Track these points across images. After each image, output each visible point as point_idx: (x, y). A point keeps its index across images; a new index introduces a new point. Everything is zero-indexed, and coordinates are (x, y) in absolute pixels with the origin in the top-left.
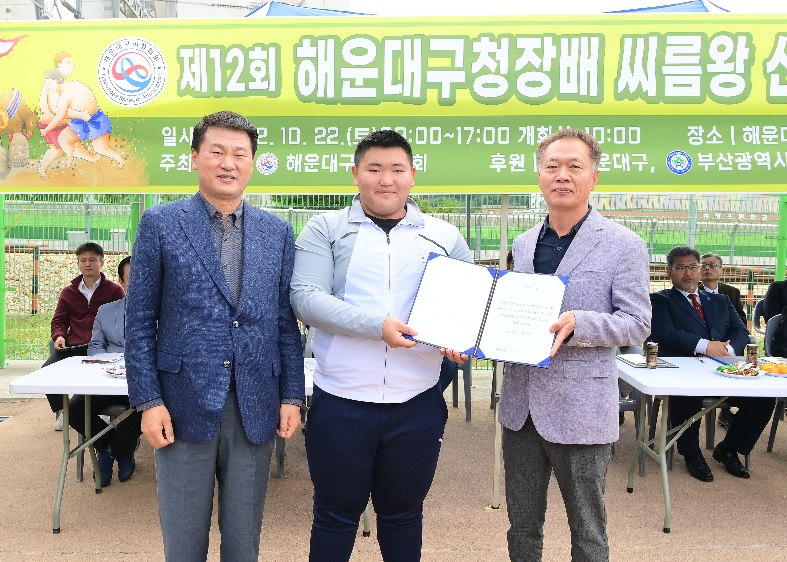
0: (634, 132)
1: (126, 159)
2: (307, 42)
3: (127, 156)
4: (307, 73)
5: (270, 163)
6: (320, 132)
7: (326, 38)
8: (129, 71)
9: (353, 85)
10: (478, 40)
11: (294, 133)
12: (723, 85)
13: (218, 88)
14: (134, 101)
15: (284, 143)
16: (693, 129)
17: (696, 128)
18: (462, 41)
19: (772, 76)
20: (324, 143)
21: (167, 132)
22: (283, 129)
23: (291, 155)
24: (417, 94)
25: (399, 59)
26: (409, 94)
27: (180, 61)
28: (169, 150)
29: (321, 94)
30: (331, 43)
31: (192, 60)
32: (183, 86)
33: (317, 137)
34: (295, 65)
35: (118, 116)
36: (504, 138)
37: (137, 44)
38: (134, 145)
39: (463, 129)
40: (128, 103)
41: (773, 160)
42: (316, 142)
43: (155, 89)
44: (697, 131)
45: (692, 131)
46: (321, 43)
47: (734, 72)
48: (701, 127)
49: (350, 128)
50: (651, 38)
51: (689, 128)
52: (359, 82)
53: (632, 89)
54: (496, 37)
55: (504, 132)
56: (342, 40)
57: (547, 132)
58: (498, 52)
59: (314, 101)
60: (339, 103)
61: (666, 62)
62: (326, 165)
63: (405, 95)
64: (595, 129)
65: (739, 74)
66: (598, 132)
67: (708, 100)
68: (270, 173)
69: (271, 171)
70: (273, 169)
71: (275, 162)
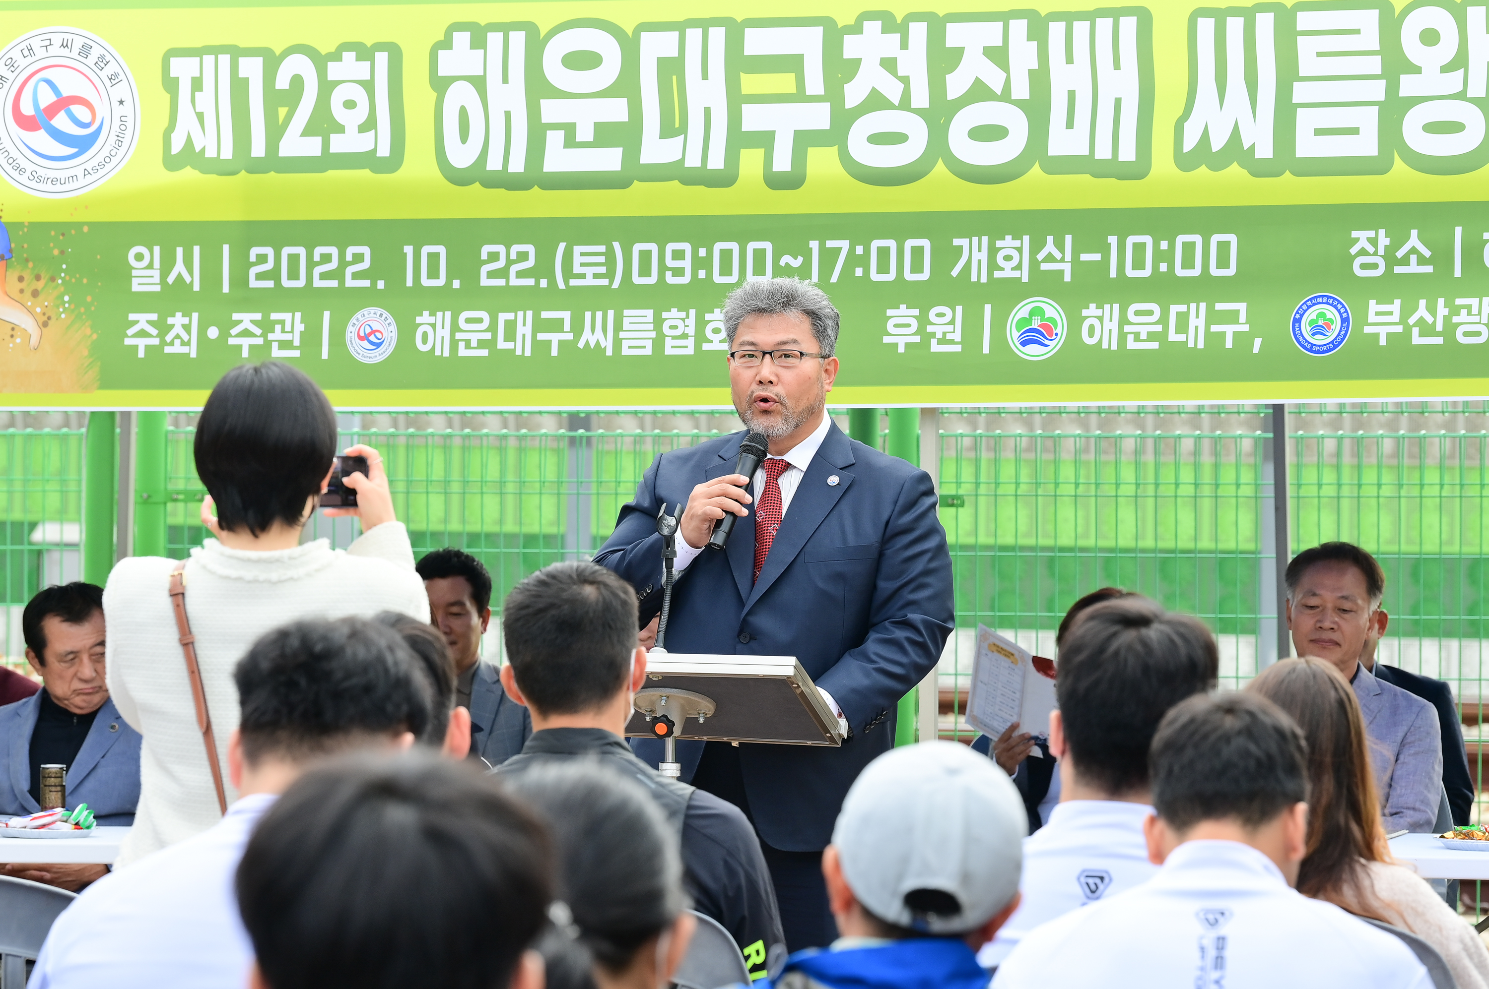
0: (1224, 247)
1: (45, 324)
2: (462, 39)
3: (49, 318)
4: (463, 114)
5: (378, 334)
6: (494, 257)
7: (505, 28)
8: (52, 111)
9: (570, 142)
10: (856, 29)
11: (433, 258)
12: (1432, 128)
13: (258, 149)
14: (63, 182)
15: (409, 283)
16: (1362, 236)
17: (1372, 234)
18: (818, 32)
20: (501, 282)
21: (139, 257)
22: (408, 250)
23: (426, 313)
24: (716, 162)
25: (674, 78)
26: (698, 164)
27: (171, 85)
28: (144, 302)
29: (494, 164)
30: (518, 39)
31: (197, 84)
32: (177, 146)
33: (485, 269)
34: (434, 95)
35: (26, 219)
36: (917, 267)
37: (69, 45)
38: (62, 289)
39: (822, 248)
40: (49, 187)
42: (485, 282)
43: (113, 153)
44: (1374, 242)
45: (1363, 243)
46: (494, 40)
47: (1461, 96)
48: (1382, 232)
49: (562, 246)
50: (1259, 17)
51: (1355, 234)
52: (585, 133)
53: (1217, 143)
54: (899, 21)
55: (917, 252)
56: (543, 33)
57: (1020, 250)
58: (903, 58)
59: (478, 182)
60: (536, 186)
61: (1302, 73)
62: (506, 340)
63: (688, 164)
64: (1131, 240)
65: (1474, 101)
66: (1139, 248)
67: (1399, 165)
68: (378, 358)
69: (380, 355)
70: (385, 348)
71: (389, 332)
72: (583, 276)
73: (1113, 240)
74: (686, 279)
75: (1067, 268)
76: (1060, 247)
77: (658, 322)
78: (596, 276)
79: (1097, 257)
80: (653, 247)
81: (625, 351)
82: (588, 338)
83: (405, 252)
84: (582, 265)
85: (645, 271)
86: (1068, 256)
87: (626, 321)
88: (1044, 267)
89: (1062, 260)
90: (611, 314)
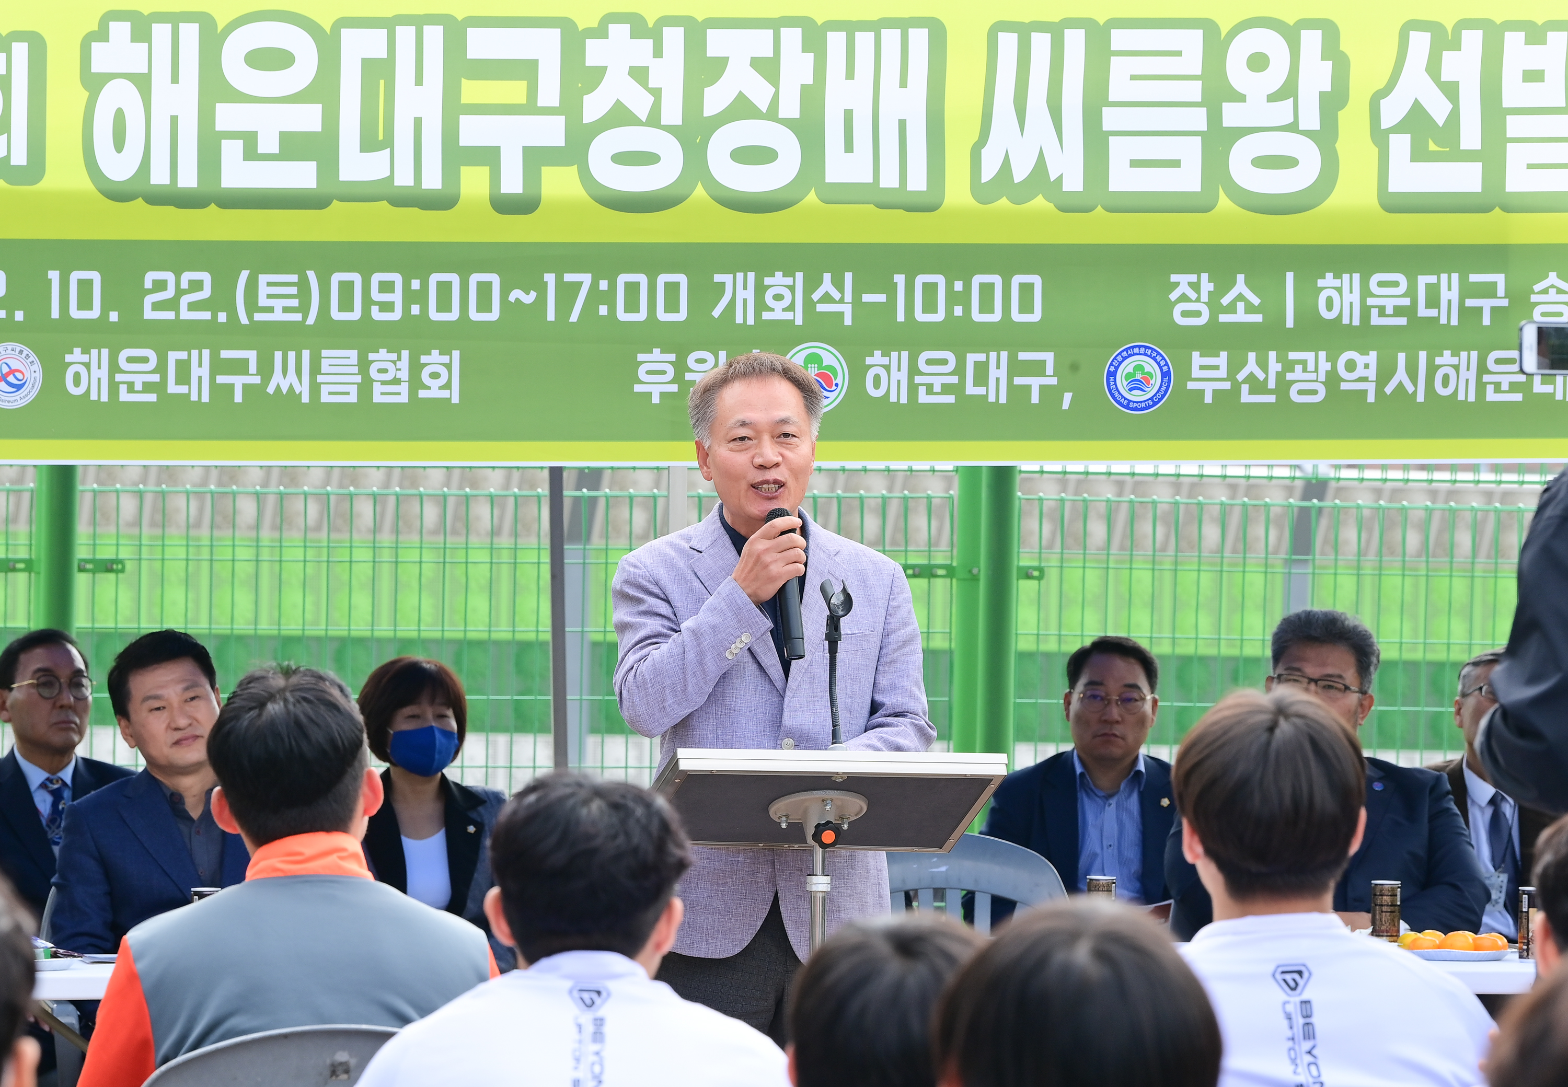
0: (1026, 289)
2: (120, 30)
4: (119, 116)
5: (17, 374)
6: (160, 285)
7: (175, 19)
9: (251, 154)
10: (601, 32)
11: (84, 284)
12: (1262, 162)
15: (55, 314)
16: (1183, 280)
17: (1193, 278)
18: (555, 34)
19: (1393, 137)
20: (170, 315)
22: (54, 275)
23: (77, 351)
24: (432, 181)
25: (382, 82)
26: (409, 181)
29: (159, 177)
30: (190, 33)
33: (149, 300)
34: (86, 94)
36: (672, 305)
39: (559, 282)
41: (1385, 372)
42: (149, 314)
44: (1196, 286)
45: (1184, 289)
46: (161, 32)
47: (1293, 127)
48: (1205, 276)
49: (244, 274)
50: (1068, 33)
51: (1174, 278)
52: (268, 144)
53: (1020, 173)
54: (650, 25)
55: (672, 289)
56: (220, 27)
57: (792, 288)
58: (655, 66)
59: (140, 198)
60: (213, 204)
61: (1112, 98)
62: (178, 382)
63: (398, 182)
64: (920, 279)
65: (1308, 134)
66: (929, 289)
67: (1224, 202)
68: (19, 402)
69: (21, 399)
70: (28, 390)
71: (32, 372)
72: (270, 310)
73: (900, 279)
74: (396, 315)
75: (847, 310)
76: (839, 284)
77: (364, 365)
78: (286, 310)
79: (881, 298)
80: (356, 278)
81: (325, 398)
82: (279, 381)
83: (49, 277)
84: (269, 296)
85: (346, 304)
86: (848, 297)
87: (325, 364)
88: (820, 308)
89: (841, 301)
90: (306, 354)
